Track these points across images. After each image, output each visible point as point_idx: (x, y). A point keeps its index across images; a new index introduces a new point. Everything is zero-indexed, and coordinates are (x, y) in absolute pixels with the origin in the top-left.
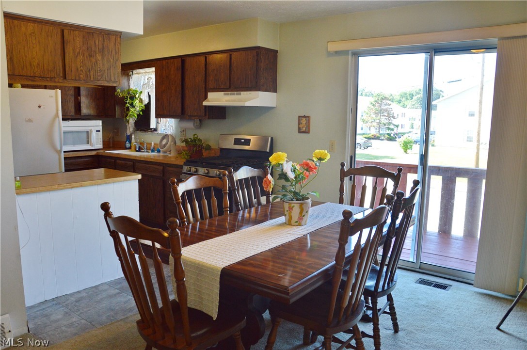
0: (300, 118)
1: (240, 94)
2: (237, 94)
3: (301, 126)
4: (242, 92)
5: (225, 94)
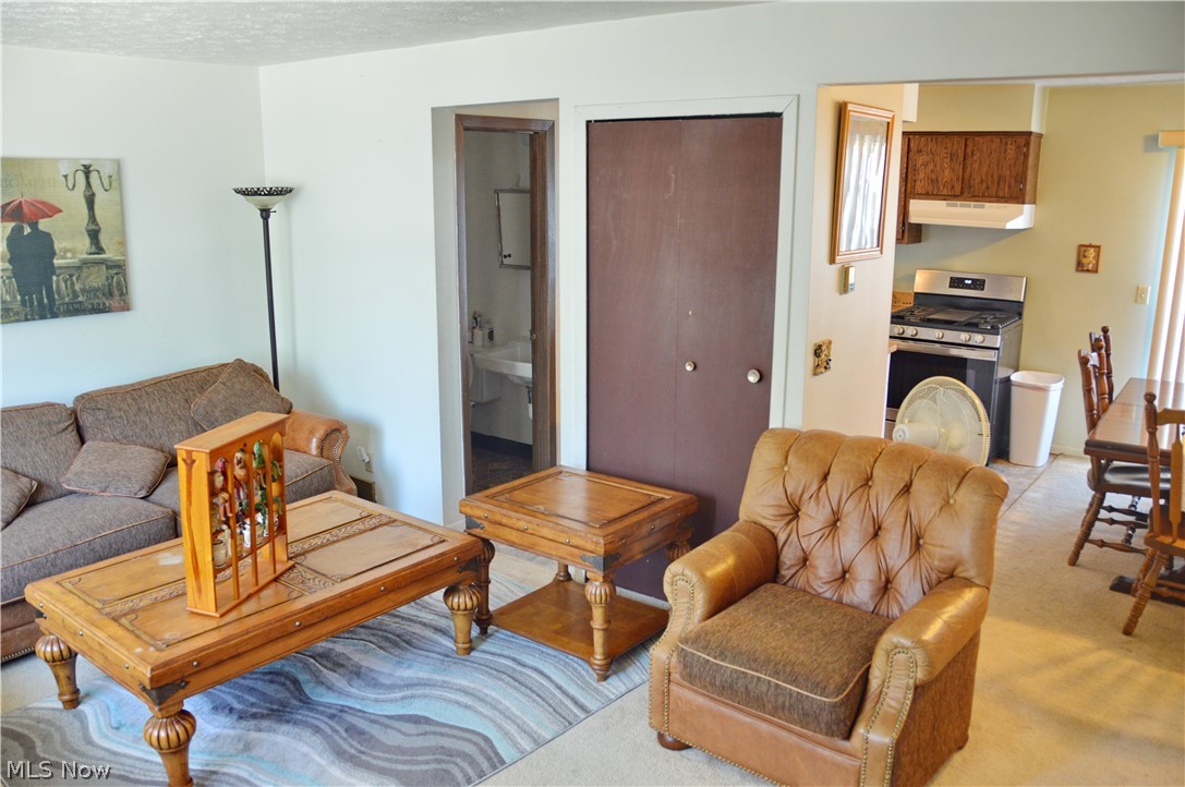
0: (1083, 249)
1: (983, 207)
2: (975, 206)
3: (1085, 261)
4: (987, 204)
5: (948, 205)
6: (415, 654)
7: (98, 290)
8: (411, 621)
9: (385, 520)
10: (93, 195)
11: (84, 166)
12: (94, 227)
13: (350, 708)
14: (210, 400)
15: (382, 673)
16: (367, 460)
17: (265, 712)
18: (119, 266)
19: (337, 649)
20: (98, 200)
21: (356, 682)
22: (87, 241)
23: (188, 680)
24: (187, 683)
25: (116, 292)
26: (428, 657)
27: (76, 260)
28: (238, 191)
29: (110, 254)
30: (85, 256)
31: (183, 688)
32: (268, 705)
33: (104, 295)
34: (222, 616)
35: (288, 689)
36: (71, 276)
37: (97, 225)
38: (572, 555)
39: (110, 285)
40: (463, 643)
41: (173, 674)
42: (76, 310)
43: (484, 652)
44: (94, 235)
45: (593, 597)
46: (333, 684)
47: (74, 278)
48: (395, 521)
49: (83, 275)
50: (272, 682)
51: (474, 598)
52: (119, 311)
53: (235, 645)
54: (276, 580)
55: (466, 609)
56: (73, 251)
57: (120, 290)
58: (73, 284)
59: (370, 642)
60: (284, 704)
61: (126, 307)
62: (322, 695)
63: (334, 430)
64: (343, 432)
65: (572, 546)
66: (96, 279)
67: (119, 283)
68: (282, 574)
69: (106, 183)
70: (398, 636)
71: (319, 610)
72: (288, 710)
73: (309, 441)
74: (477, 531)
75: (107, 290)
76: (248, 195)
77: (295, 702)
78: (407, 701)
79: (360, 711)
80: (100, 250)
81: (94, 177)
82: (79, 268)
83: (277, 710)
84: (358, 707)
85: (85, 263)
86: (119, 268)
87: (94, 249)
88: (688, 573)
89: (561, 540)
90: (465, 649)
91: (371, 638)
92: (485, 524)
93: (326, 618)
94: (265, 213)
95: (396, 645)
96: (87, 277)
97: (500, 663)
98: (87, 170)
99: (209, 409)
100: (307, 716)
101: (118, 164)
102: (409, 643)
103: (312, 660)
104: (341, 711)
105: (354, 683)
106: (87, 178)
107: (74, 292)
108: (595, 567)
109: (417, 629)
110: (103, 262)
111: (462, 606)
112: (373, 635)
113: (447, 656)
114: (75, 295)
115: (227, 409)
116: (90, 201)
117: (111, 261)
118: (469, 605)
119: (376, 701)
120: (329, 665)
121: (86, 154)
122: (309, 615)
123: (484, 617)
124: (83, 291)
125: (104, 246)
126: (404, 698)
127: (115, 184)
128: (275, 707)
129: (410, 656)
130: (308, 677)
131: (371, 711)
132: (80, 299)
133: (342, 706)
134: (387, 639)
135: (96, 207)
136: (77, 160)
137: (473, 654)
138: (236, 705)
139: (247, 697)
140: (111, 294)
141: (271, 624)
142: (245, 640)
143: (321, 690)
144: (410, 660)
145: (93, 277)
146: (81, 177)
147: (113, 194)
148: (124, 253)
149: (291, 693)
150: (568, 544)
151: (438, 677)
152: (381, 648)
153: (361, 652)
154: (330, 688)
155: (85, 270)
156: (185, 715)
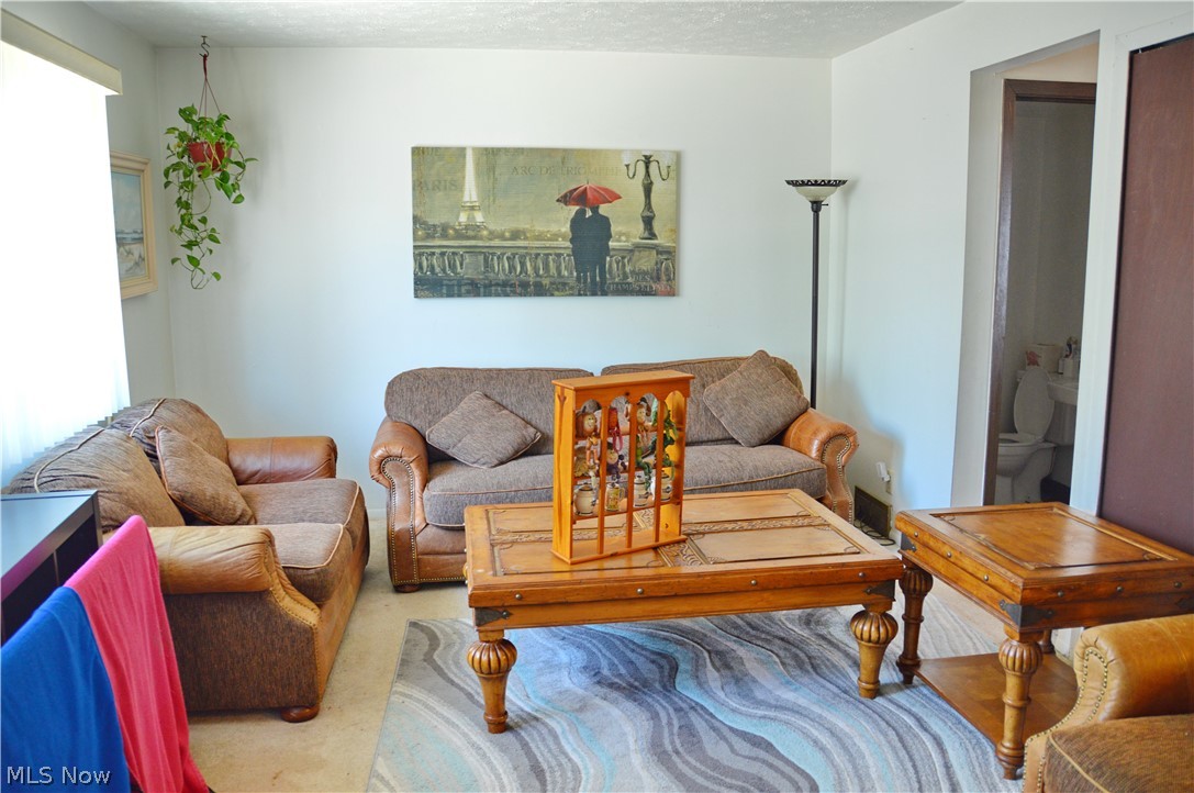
6: (812, 679)
7: (646, 273)
8: (837, 647)
9: (818, 522)
10: (651, 183)
11: (645, 156)
12: (649, 214)
13: (703, 707)
14: (723, 387)
15: (762, 686)
16: (887, 479)
17: (624, 685)
18: (669, 253)
19: (738, 652)
20: (654, 188)
21: (732, 688)
22: (641, 226)
23: (511, 611)
24: (509, 614)
25: (664, 278)
26: (823, 686)
27: (629, 244)
28: (788, 182)
29: (662, 240)
30: (638, 240)
31: (505, 617)
32: (632, 680)
33: (652, 278)
34: (573, 564)
35: (661, 673)
36: (623, 258)
37: (652, 212)
38: (991, 598)
39: (658, 270)
40: (867, 683)
41: (494, 599)
42: (624, 290)
43: (891, 701)
44: (648, 221)
45: (1004, 659)
46: (707, 682)
47: (626, 260)
48: (829, 525)
49: (634, 258)
50: (653, 662)
51: (882, 630)
52: (665, 295)
53: (565, 592)
54: (655, 549)
55: (869, 641)
56: (628, 235)
57: (668, 275)
58: (624, 265)
59: (777, 655)
60: (646, 684)
61: (672, 292)
62: (687, 688)
63: (841, 435)
64: (851, 439)
65: (989, 585)
66: (646, 262)
67: (667, 269)
68: (664, 545)
69: (664, 173)
70: (809, 658)
71: (668, 584)
72: (646, 690)
73: (810, 442)
74: (909, 554)
75: (655, 274)
76: (800, 185)
77: (657, 685)
78: (762, 721)
79: (711, 714)
80: (653, 236)
81: (653, 166)
82: (631, 251)
83: (636, 688)
84: (712, 710)
85: (637, 247)
86: (670, 254)
87: (646, 235)
88: (1103, 644)
89: (980, 575)
90: (868, 690)
91: (782, 653)
92: (918, 546)
93: (676, 596)
94: (817, 206)
95: (800, 665)
96: (638, 260)
97: (899, 718)
98: (647, 160)
99: (720, 396)
100: (658, 701)
101: (678, 156)
102: (814, 668)
103: (706, 655)
104: (692, 708)
105: (727, 688)
106: (647, 168)
107: (625, 273)
108: (1013, 619)
109: (836, 657)
110: (654, 247)
111: (866, 636)
112: (785, 649)
113: (846, 692)
114: (625, 276)
115: (737, 398)
116: (648, 189)
117: (663, 247)
118: (874, 636)
119: (734, 710)
120: (718, 664)
121: (647, 147)
122: (655, 585)
123: (909, 662)
124: (633, 272)
125: (656, 233)
126: (764, 717)
127: (672, 174)
128: (636, 684)
129: (806, 680)
130: (689, 668)
131: (720, 718)
132: (630, 280)
133: (697, 703)
134: (796, 657)
135: (653, 195)
136: (638, 151)
137: (877, 699)
138: (606, 672)
139: (620, 667)
140: (659, 279)
141: (609, 582)
142: (576, 590)
143: (692, 684)
144: (801, 683)
145: (644, 260)
146: (641, 167)
147: (671, 184)
148: (677, 240)
149: (662, 677)
150: (986, 582)
151: (816, 709)
152: (783, 664)
153: (762, 662)
154: (700, 685)
155: (637, 253)
156: (507, 645)
